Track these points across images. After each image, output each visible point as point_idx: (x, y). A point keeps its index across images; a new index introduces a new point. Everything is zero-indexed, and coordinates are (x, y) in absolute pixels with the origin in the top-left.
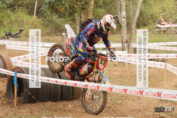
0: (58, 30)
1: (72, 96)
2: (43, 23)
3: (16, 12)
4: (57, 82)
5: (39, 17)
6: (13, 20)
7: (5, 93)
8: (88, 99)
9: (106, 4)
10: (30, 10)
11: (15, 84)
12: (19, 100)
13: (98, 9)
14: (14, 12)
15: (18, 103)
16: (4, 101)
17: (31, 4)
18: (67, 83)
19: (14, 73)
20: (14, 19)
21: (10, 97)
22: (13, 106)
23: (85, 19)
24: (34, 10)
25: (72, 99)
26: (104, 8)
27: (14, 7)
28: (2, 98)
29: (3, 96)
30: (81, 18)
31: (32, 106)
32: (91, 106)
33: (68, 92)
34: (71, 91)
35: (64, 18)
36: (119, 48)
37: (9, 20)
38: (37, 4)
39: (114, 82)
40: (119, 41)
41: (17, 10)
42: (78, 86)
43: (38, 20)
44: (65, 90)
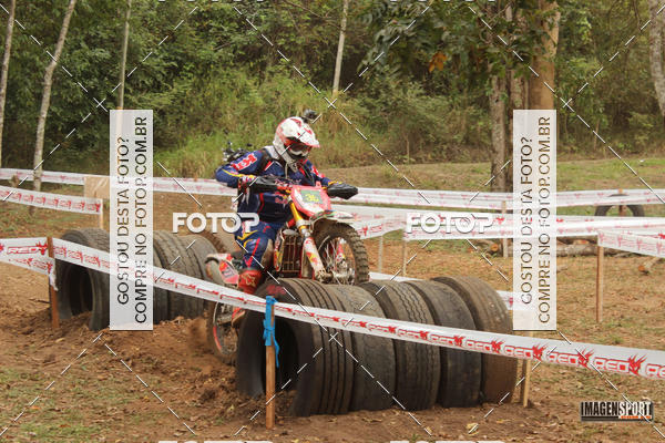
0: (422, 141)
1: (482, 388)
2: (368, 116)
3: (267, 75)
4: (424, 335)
5: (352, 94)
6: (257, 107)
7: (230, 375)
8: (542, 402)
9: (606, 41)
10: (320, 68)
11: (268, 343)
12: (284, 403)
13: (574, 60)
14: (262, 77)
15: (279, 414)
16: (228, 405)
17: (323, 47)
18: (464, 341)
19: (264, 301)
20: (260, 101)
21: (250, 392)
22: (262, 426)
23: (526, 96)
24: (334, 68)
25: (480, 403)
26: (598, 53)
27: (259, 57)
28: (222, 393)
29: (223, 387)
30: (509, 93)
31: (331, 425)
32: (555, 427)
33: (465, 375)
34: (478, 371)
35: (443, 94)
36: (659, 208)
37: (243, 106)
38: (345, 44)
39: (641, 337)
40: (658, 179)
41: (269, 68)
42: (503, 352)
43: (347, 105)
44: (456, 367)
